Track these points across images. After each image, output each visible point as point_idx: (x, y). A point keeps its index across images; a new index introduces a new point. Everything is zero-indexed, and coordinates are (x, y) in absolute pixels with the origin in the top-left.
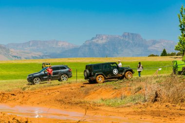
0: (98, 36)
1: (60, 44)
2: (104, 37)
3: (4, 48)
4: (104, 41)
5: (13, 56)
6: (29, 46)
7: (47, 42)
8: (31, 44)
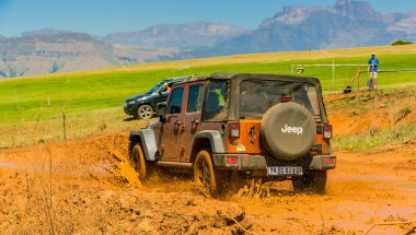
0: (287, 10)
1: (213, 29)
2: (299, 11)
3: (102, 43)
4: (300, 19)
5: (120, 58)
6: (152, 37)
7: (186, 25)
8: (155, 32)
